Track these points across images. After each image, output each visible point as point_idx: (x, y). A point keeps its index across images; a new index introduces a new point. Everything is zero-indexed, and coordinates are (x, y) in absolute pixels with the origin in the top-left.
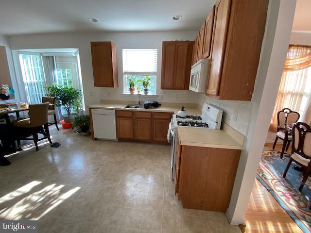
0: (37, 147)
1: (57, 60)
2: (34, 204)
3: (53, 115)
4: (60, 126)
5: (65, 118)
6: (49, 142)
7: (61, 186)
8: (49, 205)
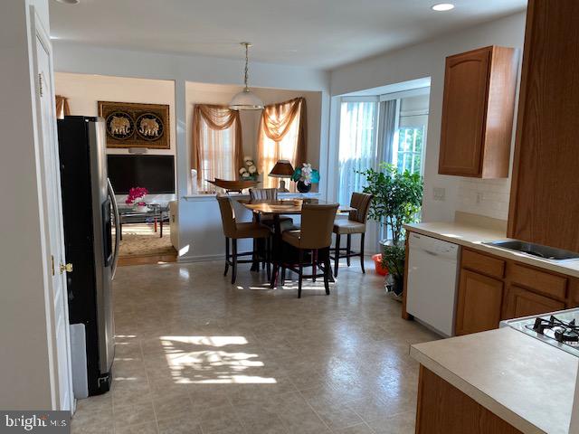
0: (300, 290)
1: (403, 109)
2: (205, 363)
3: (360, 235)
4: (370, 265)
5: (385, 250)
6: (324, 288)
7: (260, 364)
8: (215, 377)
